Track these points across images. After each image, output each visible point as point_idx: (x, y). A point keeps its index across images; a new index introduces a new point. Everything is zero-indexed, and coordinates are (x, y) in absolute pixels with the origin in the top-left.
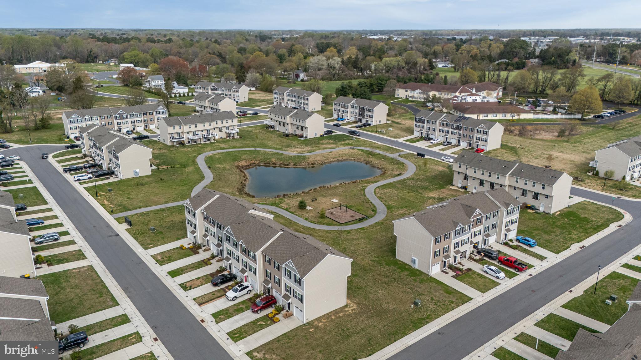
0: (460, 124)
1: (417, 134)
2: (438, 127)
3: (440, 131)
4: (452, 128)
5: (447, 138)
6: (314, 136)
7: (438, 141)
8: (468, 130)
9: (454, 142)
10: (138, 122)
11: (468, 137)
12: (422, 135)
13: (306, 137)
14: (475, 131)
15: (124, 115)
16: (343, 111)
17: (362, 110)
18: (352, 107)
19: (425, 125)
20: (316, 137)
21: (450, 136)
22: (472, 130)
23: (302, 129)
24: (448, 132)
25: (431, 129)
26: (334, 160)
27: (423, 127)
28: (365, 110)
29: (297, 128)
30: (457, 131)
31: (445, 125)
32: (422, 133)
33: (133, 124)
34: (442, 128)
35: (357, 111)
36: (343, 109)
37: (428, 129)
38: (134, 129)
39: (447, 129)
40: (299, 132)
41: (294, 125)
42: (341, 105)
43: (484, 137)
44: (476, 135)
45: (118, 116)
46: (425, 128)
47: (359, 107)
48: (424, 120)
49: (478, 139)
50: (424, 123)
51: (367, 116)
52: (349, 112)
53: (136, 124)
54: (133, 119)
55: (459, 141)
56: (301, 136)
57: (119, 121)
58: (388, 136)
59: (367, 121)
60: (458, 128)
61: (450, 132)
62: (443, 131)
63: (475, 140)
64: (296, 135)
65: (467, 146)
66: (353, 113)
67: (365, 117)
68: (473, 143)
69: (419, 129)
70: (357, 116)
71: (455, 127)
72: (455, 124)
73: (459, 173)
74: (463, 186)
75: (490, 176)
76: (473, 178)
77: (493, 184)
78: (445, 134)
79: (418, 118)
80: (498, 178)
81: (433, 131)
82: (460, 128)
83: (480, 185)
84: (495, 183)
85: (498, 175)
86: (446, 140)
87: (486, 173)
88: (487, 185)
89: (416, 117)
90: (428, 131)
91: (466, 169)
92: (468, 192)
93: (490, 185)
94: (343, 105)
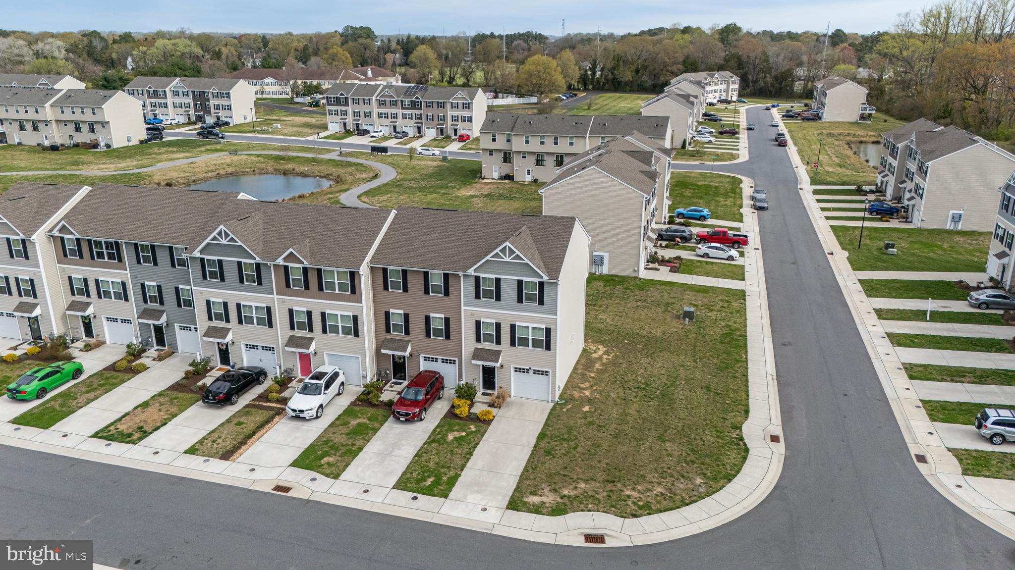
0: (417, 98)
1: (334, 128)
2: (375, 109)
3: (380, 115)
4: (402, 108)
5: (395, 128)
6: (126, 144)
8: (435, 105)
9: (411, 132)
11: (436, 118)
12: (345, 128)
13: (108, 146)
14: (448, 106)
16: (154, 105)
17: (201, 99)
18: (176, 94)
19: (350, 109)
20: (131, 144)
21: (400, 123)
22: (442, 105)
23: (92, 130)
24: (395, 116)
25: (362, 115)
26: (210, 174)
27: (345, 113)
28: (211, 96)
29: (78, 129)
30: (414, 112)
31: (388, 104)
32: (345, 125)
34: (383, 111)
35: (189, 100)
36: (153, 101)
37: (357, 115)
39: (394, 111)
40: (84, 137)
41: (66, 123)
42: (145, 93)
43: (466, 114)
44: (450, 113)
46: (350, 113)
47: (193, 92)
48: (346, 99)
49: (455, 119)
50: (347, 104)
51: (217, 107)
52: (170, 105)
55: (419, 129)
56: (95, 145)
59: (218, 118)
60: (414, 105)
61: (400, 116)
62: (386, 116)
63: (450, 122)
64: (76, 145)
65: (437, 135)
66: (181, 107)
67: (213, 111)
68: (447, 127)
69: (337, 118)
70: (192, 112)
71: (409, 105)
72: (407, 100)
73: (491, 152)
74: (504, 174)
75: (556, 143)
76: (524, 154)
77: (562, 157)
78: (390, 120)
79: (332, 96)
80: (571, 144)
81: (368, 116)
82: (418, 105)
83: (537, 165)
84: (567, 154)
85: (571, 138)
86: (395, 131)
87: (549, 138)
88: (550, 161)
89: (329, 96)
90: (356, 118)
91: (508, 141)
92: (517, 182)
93: (556, 161)
94: (151, 92)
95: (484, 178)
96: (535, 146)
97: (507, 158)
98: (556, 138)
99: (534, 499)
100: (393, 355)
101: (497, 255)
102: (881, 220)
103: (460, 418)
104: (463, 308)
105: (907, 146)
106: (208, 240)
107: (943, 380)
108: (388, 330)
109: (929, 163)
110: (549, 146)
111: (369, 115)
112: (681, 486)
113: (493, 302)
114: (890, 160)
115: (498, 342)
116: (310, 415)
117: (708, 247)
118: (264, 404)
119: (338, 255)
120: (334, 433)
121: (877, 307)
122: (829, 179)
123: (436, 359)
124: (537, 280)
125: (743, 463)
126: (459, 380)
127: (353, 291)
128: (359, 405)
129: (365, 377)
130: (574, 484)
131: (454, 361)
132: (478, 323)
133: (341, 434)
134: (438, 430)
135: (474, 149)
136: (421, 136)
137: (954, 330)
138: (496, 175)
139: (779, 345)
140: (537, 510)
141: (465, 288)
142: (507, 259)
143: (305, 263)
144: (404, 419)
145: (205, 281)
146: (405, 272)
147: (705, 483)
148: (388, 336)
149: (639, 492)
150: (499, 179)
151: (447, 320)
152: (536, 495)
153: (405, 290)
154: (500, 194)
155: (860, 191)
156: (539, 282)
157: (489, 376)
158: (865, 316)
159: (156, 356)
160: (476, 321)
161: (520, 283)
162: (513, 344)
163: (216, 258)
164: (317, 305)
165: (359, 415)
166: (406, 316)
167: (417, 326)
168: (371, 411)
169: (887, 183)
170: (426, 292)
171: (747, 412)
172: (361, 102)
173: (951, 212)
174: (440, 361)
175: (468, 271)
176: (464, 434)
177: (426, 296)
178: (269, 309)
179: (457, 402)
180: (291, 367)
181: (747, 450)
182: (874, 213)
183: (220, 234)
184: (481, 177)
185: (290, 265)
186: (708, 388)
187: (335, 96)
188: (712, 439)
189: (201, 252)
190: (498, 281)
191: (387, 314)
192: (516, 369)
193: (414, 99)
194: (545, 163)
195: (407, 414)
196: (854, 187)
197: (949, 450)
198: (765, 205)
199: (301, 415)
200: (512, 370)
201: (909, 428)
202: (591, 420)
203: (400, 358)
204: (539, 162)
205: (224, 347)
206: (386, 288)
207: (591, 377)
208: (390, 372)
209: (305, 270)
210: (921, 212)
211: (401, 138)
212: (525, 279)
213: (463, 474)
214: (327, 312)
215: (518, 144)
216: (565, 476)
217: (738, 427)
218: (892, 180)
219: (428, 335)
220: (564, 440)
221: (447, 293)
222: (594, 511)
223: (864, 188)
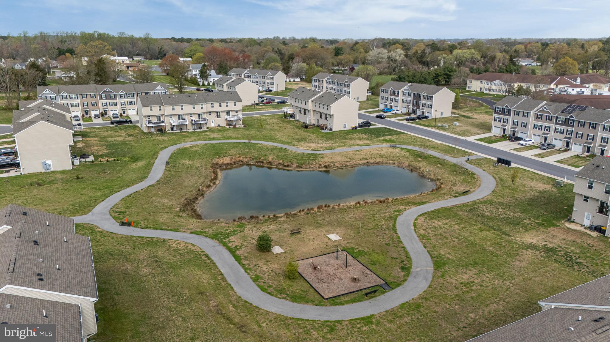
0: (571, 116)
1: (496, 131)
2: (531, 120)
3: (535, 127)
4: (556, 123)
5: (546, 139)
6: (342, 129)
7: (531, 142)
8: (587, 125)
9: (559, 144)
10: (130, 103)
11: (585, 136)
12: (504, 133)
13: (331, 129)
14: (600, 128)
15: (112, 95)
16: (392, 100)
17: (417, 97)
18: (405, 94)
19: (510, 119)
20: (346, 129)
21: (551, 135)
22: (594, 126)
23: (326, 119)
24: (548, 129)
25: (520, 124)
27: (507, 121)
28: (422, 98)
29: (321, 117)
30: (566, 128)
31: (544, 118)
32: (504, 130)
33: (123, 106)
34: (538, 123)
35: (411, 99)
36: (392, 97)
37: (515, 124)
38: (124, 112)
39: (548, 125)
40: (322, 122)
41: (317, 112)
42: (389, 92)
44: (601, 134)
45: (104, 95)
46: (510, 122)
47: (414, 94)
48: (510, 110)
49: (604, 140)
50: (509, 114)
51: (424, 105)
52: (400, 101)
53: (127, 105)
54: (123, 100)
55: (568, 144)
56: (324, 128)
57: (105, 101)
58: (452, 133)
59: (423, 113)
60: (567, 122)
61: (552, 130)
62: (540, 128)
63: (598, 142)
64: (318, 126)
65: (583, 152)
66: (406, 102)
67: (421, 107)
68: (594, 146)
69: (499, 124)
70: (411, 107)
71: (562, 121)
72: (561, 117)
73: (586, 199)
74: (595, 225)
78: (543, 131)
79: (499, 107)
81: (524, 126)
82: (571, 123)
86: (545, 141)
89: (497, 106)
90: (515, 126)
92: (607, 237)
94: (392, 92)
95: (573, 222)
97: (603, 209)
111: (525, 125)
136: (566, 151)
138: (586, 224)
172: (521, 114)
184: (569, 219)
187: (501, 107)
193: (568, 117)
211: (545, 149)
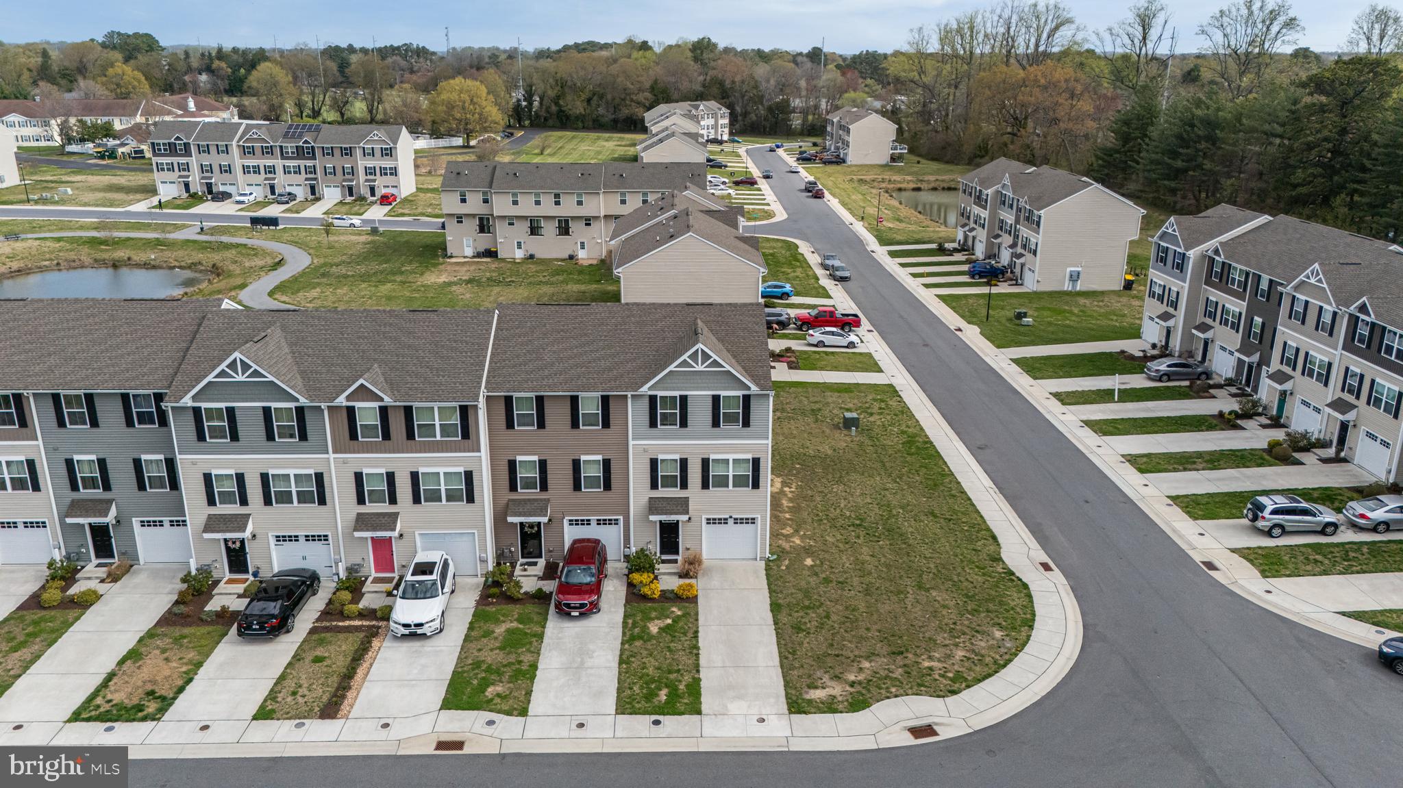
0: (306, 142)
1: (168, 191)
2: (238, 161)
3: (246, 170)
4: (283, 158)
5: (272, 188)
7: (253, 196)
8: (337, 153)
9: (301, 193)
11: (338, 171)
12: (188, 190)
14: (359, 153)
19: (194, 161)
21: (280, 180)
22: (348, 152)
24: (271, 170)
25: (216, 169)
27: (187, 167)
30: (302, 163)
31: (258, 152)
32: (187, 185)
34: (251, 162)
37: (206, 170)
39: (269, 162)
43: (387, 163)
44: (362, 163)
46: (195, 167)
48: (187, 145)
49: (370, 171)
50: (188, 153)
55: (313, 188)
60: (300, 153)
61: (280, 170)
62: (256, 170)
63: (362, 177)
65: (343, 195)
68: (358, 185)
69: (173, 176)
71: (293, 153)
72: (289, 145)
73: (460, 219)
74: (481, 249)
75: (557, 203)
76: (511, 220)
77: (567, 222)
78: (263, 175)
79: (161, 142)
80: (580, 203)
81: (226, 171)
82: (308, 153)
83: (532, 234)
84: (573, 218)
85: (579, 195)
86: (273, 192)
87: (547, 195)
88: (550, 229)
89: (156, 141)
90: (206, 174)
91: (486, 201)
92: (503, 260)
93: (559, 227)
95: (451, 257)
96: (527, 207)
97: (484, 225)
98: (557, 196)
99: (817, 694)
100: (521, 524)
101: (685, 364)
102: (989, 284)
103: (652, 600)
104: (631, 443)
105: (998, 192)
106: (210, 378)
107: (1175, 470)
108: (513, 487)
109: (1042, 212)
110: (547, 208)
111: (228, 170)
112: (983, 644)
113: (676, 430)
114: (976, 210)
115: (684, 485)
116: (433, 629)
117: (823, 333)
118: (340, 624)
119: (435, 383)
120: (480, 650)
121: (1054, 391)
122: (899, 237)
123: (589, 520)
124: (740, 393)
125: (1031, 601)
126: (625, 547)
127: (466, 435)
128: (492, 603)
129: (484, 561)
130: (855, 664)
131: (617, 520)
132: (654, 463)
133: (492, 650)
134: (630, 621)
135: (409, 215)
136: (318, 199)
137: (1148, 410)
138: (469, 252)
139: (977, 450)
140: (830, 707)
141: (635, 414)
142: (700, 368)
143: (386, 399)
144: (577, 614)
145: (202, 444)
146: (540, 400)
147: (1007, 635)
148: (514, 496)
149: (939, 661)
150: (474, 257)
151: (607, 464)
152: (816, 688)
153: (541, 425)
154: (488, 279)
155: (941, 250)
156: (744, 396)
157: (669, 536)
158: (1047, 403)
159: (105, 576)
160: (651, 459)
161: (716, 399)
162: (705, 485)
163: (223, 405)
164: (402, 462)
165: (502, 618)
166: (543, 464)
167: (560, 476)
168: (516, 610)
169: (974, 238)
170: (575, 424)
171: (994, 538)
172: (213, 150)
173: (1069, 270)
174: (594, 523)
175: (641, 390)
176: (669, 621)
177: (575, 431)
178: (319, 477)
179: (636, 577)
180: (358, 561)
181: (1026, 586)
182: (977, 277)
183: (233, 366)
184: (445, 256)
185: (358, 405)
186: (933, 514)
187: (166, 141)
188: (980, 579)
189: (194, 398)
190: (684, 399)
191: (512, 465)
192: (709, 521)
193: (301, 144)
194: (543, 231)
195: (582, 606)
196: (934, 246)
197: (1233, 551)
198: (846, 274)
199: (419, 631)
200: (704, 522)
201: (1174, 531)
202: (824, 576)
203: (531, 526)
204: (535, 230)
205: (238, 545)
206: (510, 425)
207: (788, 519)
208: (517, 548)
209: (384, 411)
210: (1036, 272)
211: (287, 203)
212: (723, 393)
213: (702, 675)
214: (421, 470)
215: (501, 205)
216: (837, 656)
217: (997, 559)
218: (981, 235)
219: (577, 487)
220: (808, 607)
221: (606, 424)
222: (902, 695)
223: (946, 245)
